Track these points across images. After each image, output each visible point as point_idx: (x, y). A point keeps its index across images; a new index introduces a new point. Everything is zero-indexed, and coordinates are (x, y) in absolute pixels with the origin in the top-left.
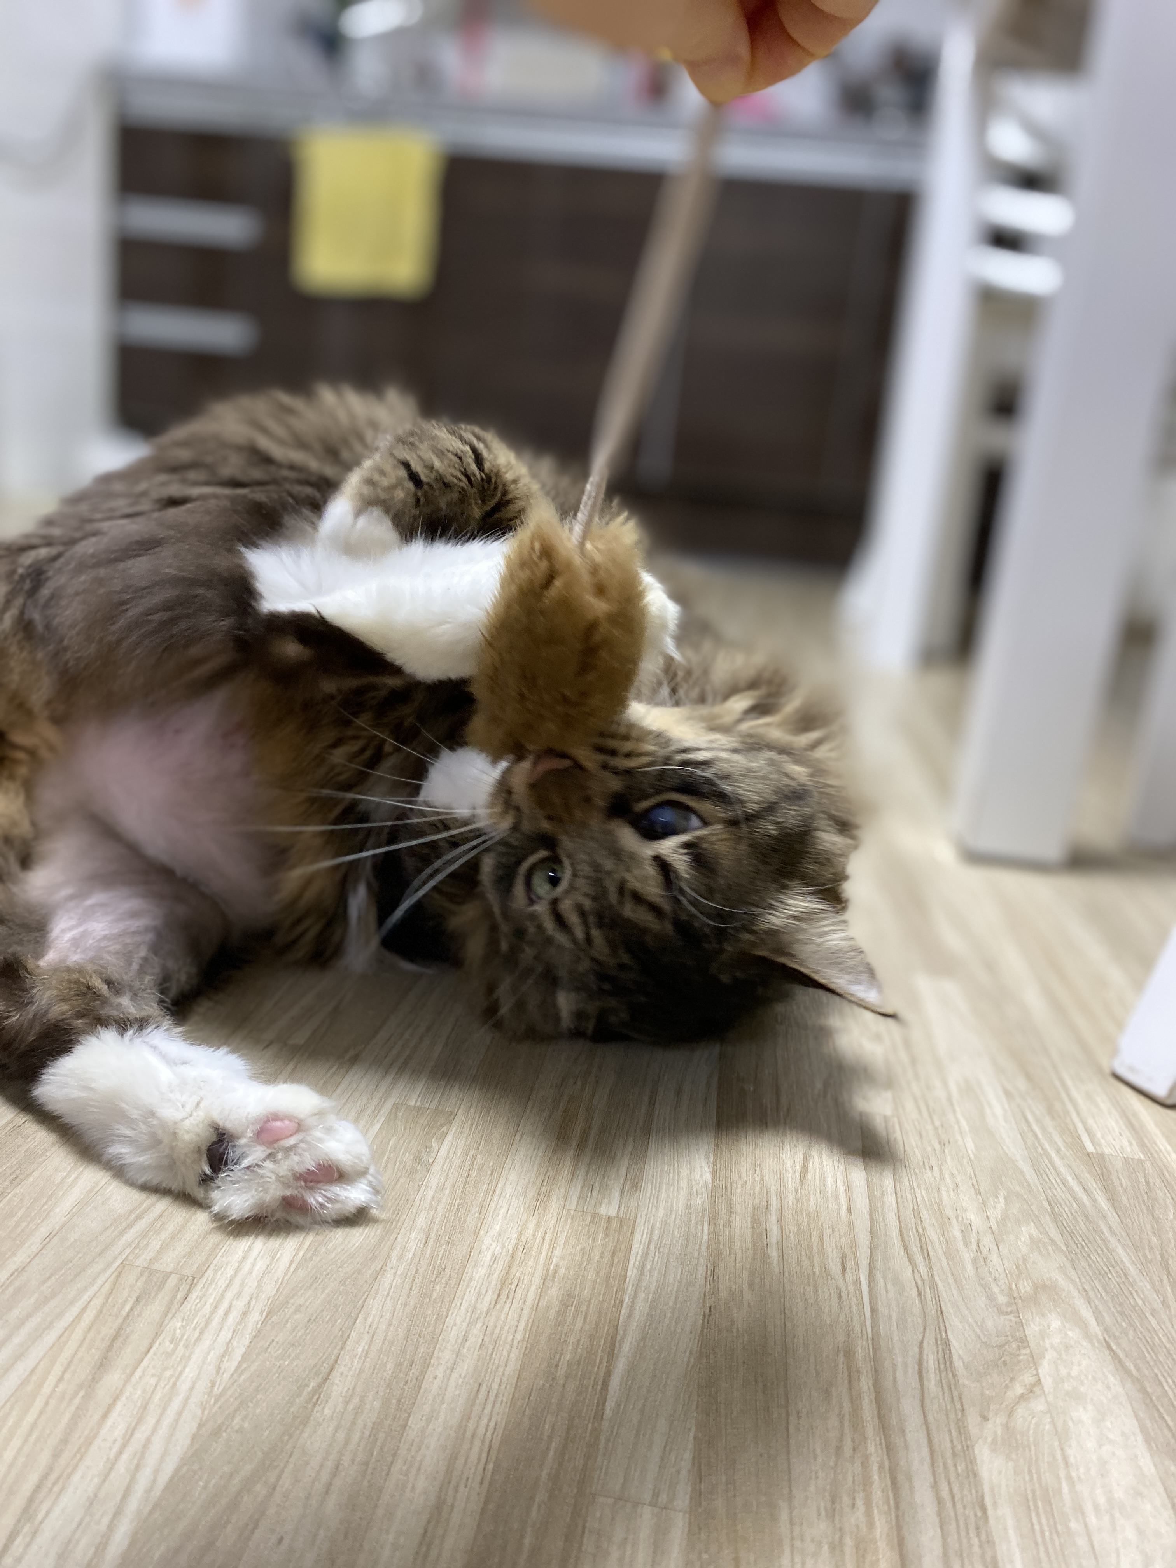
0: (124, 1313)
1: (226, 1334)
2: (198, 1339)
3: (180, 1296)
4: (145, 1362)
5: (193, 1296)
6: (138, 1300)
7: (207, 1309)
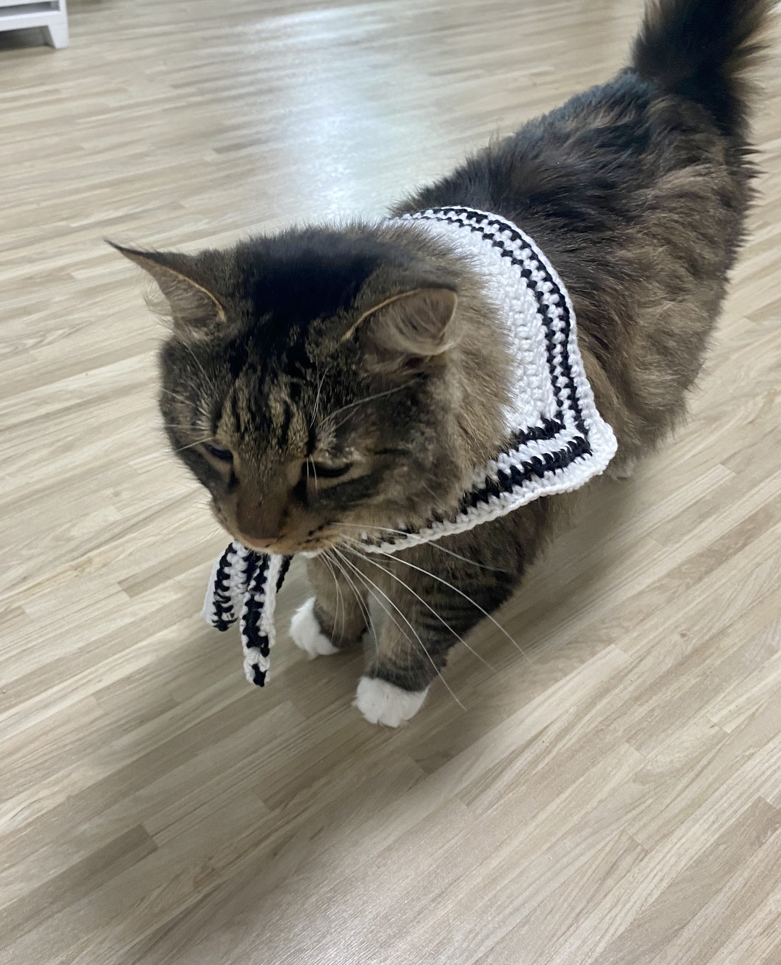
0: (620, 854)
1: (652, 886)
2: (642, 882)
3: (641, 857)
4: (622, 882)
5: (646, 860)
6: (625, 851)
7: (648, 870)
